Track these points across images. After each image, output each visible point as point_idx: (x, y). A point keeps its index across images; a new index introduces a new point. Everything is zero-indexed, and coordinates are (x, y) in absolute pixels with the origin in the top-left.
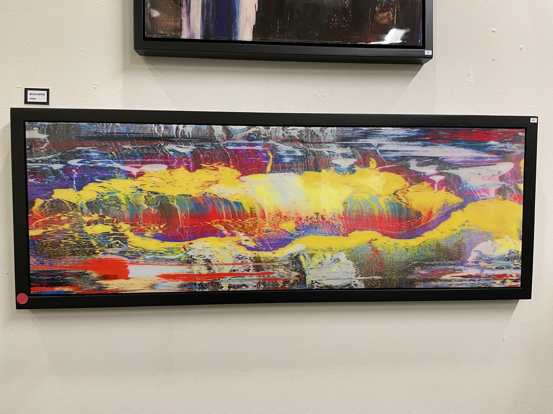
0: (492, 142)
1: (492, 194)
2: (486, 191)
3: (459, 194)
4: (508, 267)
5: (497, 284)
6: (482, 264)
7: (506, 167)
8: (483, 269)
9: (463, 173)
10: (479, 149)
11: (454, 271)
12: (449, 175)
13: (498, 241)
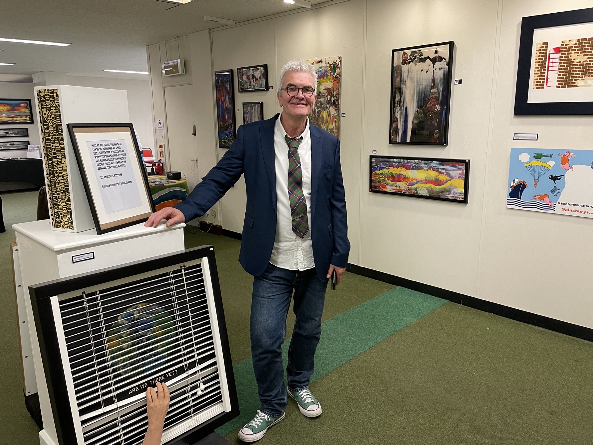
0: (457, 166)
1: (457, 178)
2: (456, 177)
3: (450, 177)
4: (461, 195)
5: (458, 199)
6: (455, 194)
7: (460, 172)
8: (455, 195)
9: (450, 172)
10: (454, 167)
11: (448, 195)
12: (447, 172)
13: (458, 189)
